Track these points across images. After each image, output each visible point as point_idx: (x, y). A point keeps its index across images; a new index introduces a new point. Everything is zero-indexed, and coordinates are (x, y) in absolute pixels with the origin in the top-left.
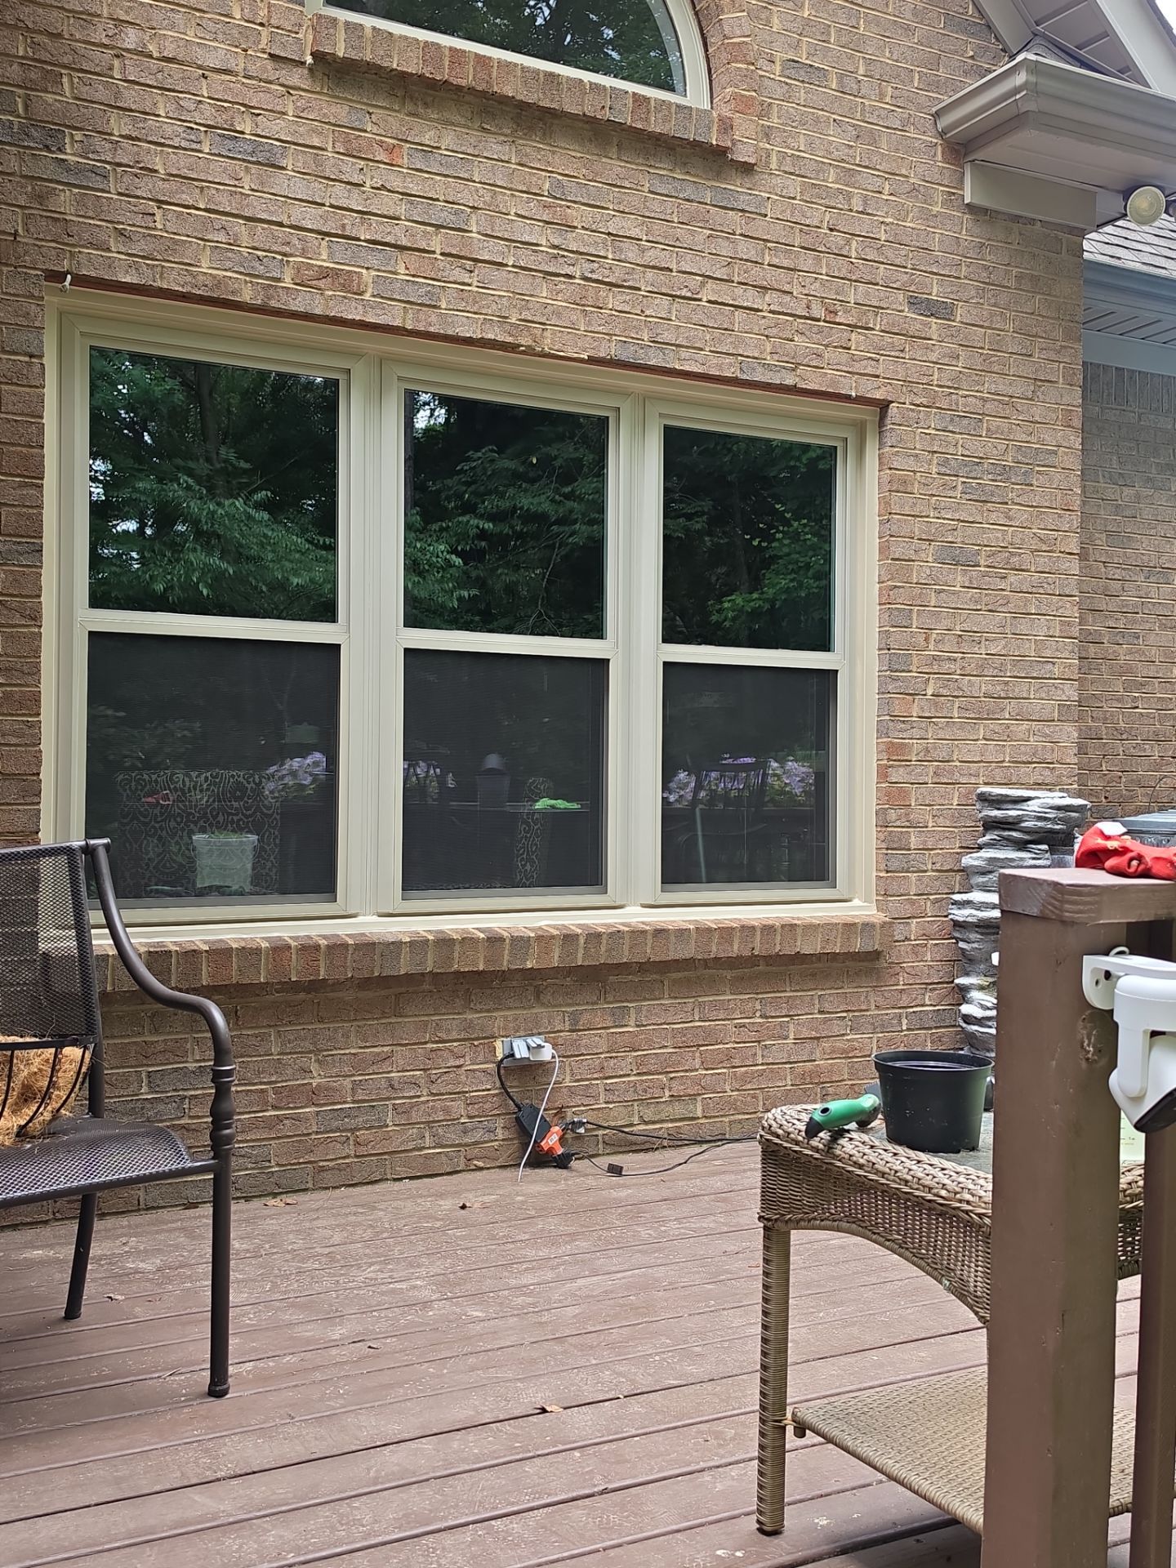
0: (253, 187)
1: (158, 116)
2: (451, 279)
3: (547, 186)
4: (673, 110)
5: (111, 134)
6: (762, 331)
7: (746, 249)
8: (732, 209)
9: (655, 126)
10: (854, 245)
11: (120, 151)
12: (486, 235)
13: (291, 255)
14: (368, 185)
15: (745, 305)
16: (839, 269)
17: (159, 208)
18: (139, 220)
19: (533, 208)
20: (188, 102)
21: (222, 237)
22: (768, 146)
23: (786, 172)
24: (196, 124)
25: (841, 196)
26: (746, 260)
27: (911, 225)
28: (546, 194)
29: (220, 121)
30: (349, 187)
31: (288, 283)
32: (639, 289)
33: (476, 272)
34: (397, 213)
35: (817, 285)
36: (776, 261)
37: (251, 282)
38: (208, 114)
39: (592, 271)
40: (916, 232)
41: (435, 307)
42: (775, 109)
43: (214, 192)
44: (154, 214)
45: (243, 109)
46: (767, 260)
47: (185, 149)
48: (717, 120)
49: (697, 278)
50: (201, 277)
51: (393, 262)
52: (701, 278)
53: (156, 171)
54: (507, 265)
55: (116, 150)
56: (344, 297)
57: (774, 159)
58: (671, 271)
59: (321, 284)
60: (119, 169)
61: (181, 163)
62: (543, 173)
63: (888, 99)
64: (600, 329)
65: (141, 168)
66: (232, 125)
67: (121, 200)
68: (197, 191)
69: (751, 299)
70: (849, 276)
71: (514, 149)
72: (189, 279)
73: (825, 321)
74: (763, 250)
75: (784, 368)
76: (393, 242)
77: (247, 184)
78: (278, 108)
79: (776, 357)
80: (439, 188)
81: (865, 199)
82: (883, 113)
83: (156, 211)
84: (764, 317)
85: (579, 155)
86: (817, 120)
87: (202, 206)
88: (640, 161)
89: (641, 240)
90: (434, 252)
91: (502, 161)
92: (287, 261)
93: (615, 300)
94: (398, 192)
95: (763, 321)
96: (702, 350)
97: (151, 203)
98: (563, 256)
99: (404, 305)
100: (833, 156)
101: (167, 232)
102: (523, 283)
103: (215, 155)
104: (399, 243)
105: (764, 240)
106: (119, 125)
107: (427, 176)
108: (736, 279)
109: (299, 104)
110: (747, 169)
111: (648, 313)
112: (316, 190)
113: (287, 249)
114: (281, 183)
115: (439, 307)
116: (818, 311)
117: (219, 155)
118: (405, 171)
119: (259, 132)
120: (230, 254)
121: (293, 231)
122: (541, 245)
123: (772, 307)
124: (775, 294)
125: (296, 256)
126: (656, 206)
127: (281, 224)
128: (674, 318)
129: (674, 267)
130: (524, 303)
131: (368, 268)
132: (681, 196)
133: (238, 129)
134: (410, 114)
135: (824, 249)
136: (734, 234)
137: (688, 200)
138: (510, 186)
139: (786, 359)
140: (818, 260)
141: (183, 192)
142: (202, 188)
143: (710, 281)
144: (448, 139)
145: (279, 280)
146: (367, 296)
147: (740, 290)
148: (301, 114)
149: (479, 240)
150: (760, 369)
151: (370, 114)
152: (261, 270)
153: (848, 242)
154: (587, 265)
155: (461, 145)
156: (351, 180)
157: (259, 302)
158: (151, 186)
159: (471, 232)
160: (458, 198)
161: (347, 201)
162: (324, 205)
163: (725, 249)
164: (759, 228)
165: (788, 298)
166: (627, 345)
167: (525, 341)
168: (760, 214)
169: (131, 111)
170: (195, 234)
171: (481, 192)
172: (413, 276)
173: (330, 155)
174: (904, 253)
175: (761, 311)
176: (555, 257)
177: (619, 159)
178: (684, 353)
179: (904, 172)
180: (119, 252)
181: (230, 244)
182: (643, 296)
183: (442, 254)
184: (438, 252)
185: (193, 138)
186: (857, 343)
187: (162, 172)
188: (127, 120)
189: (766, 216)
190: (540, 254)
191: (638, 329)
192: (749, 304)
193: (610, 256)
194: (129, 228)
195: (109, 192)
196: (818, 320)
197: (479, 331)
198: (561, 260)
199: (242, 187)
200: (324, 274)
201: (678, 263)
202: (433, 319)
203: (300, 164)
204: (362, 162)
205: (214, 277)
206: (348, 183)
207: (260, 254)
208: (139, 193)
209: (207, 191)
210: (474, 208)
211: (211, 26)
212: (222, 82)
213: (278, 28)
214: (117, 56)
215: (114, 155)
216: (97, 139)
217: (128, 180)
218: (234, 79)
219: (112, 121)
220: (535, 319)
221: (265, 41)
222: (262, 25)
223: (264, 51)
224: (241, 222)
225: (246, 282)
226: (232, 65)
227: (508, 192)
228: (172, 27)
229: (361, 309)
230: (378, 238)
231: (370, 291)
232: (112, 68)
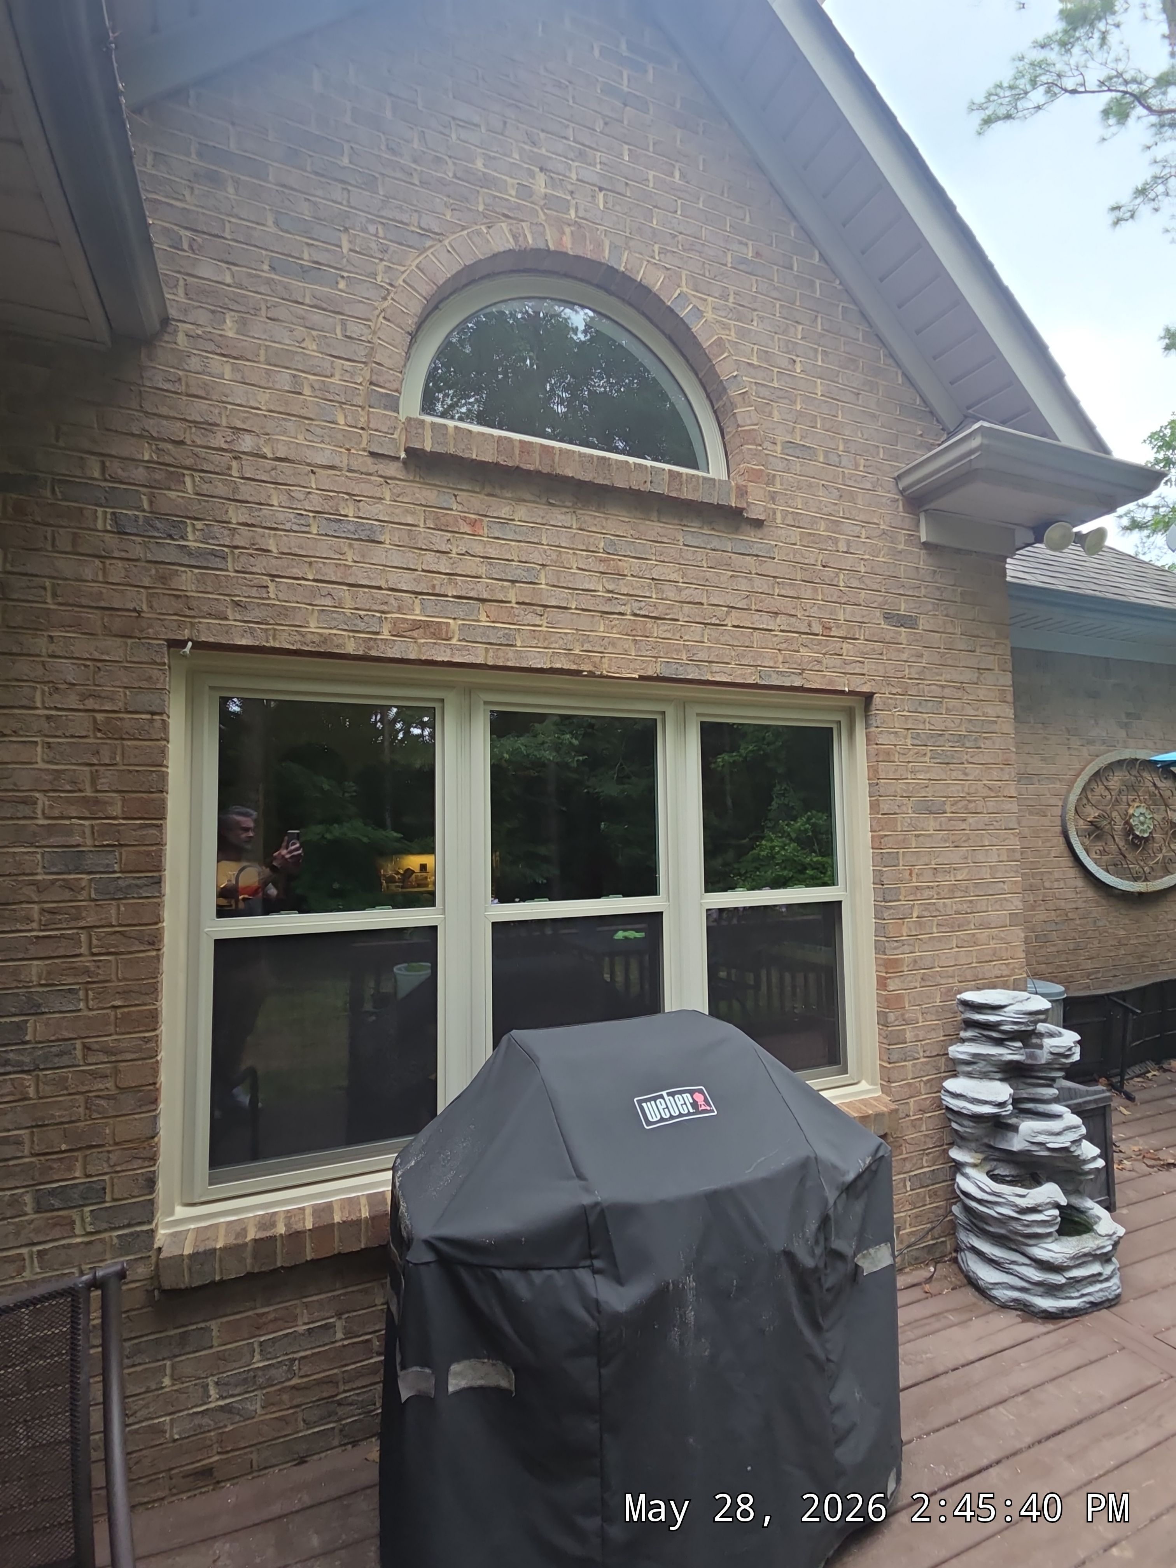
0: (355, 559)
1: (272, 506)
2: (525, 622)
3: (602, 545)
4: (701, 481)
5: (229, 523)
6: (776, 646)
7: (761, 585)
8: (748, 555)
9: (687, 494)
10: (842, 576)
11: (237, 536)
12: (554, 586)
13: (388, 613)
14: (454, 552)
15: (761, 627)
16: (832, 596)
17: (272, 581)
18: (254, 592)
19: (592, 564)
20: (298, 493)
21: (328, 601)
22: (773, 506)
23: (788, 525)
24: (306, 510)
25: (830, 542)
26: (761, 593)
27: (883, 560)
28: (601, 551)
29: (327, 508)
30: (438, 554)
31: (386, 635)
32: (677, 620)
33: (546, 615)
34: (479, 573)
35: (815, 608)
36: (783, 592)
37: (354, 637)
38: (316, 502)
39: (640, 609)
40: (886, 565)
41: (511, 645)
42: (778, 478)
43: (321, 565)
44: (267, 587)
45: (346, 497)
46: (777, 591)
47: (296, 532)
48: (734, 489)
49: (723, 608)
50: (309, 636)
51: (476, 612)
52: (726, 609)
53: (269, 551)
54: (570, 608)
55: (233, 535)
56: (435, 643)
57: (779, 515)
58: (702, 604)
59: (415, 634)
60: (237, 551)
61: (292, 542)
62: (599, 535)
63: (861, 468)
64: (648, 653)
65: (257, 549)
66: (338, 510)
67: (237, 577)
68: (307, 565)
69: (765, 622)
70: (838, 600)
71: (575, 518)
72: (298, 638)
73: (822, 635)
74: (773, 584)
75: (793, 673)
76: (476, 596)
77: (350, 556)
78: (378, 495)
79: (787, 665)
80: (514, 551)
81: (848, 542)
82: (859, 479)
83: (270, 584)
84: (776, 635)
85: (627, 520)
86: (810, 486)
87: (311, 578)
88: (676, 522)
89: (678, 582)
90: (510, 602)
91: (565, 527)
92: (386, 618)
93: (659, 630)
94: (480, 557)
95: (775, 639)
96: (729, 664)
97: (265, 577)
98: (617, 598)
99: (485, 646)
100: (823, 512)
101: (279, 600)
102: (584, 621)
103: (322, 535)
104: (481, 597)
105: (774, 577)
106: (237, 515)
107: (503, 542)
108: (753, 607)
109: (395, 491)
110: (758, 524)
111: (685, 638)
112: (410, 559)
113: (385, 608)
114: (378, 554)
115: (515, 646)
116: (817, 628)
117: (326, 535)
118: (485, 539)
119: (361, 515)
120: (334, 615)
121: (390, 593)
122: (598, 591)
123: (782, 628)
124: (784, 617)
125: (393, 613)
126: (689, 553)
127: (380, 588)
128: (706, 641)
129: (704, 601)
130: (585, 637)
131: (454, 619)
132: (709, 547)
133: (342, 513)
134: (489, 495)
135: (820, 581)
136: (750, 573)
137: (714, 550)
138: (572, 546)
139: (795, 666)
140: (815, 590)
141: (293, 567)
142: (310, 563)
143: (733, 610)
144: (521, 512)
145: (378, 633)
146: (454, 641)
147: (756, 616)
148: (398, 499)
149: (548, 590)
150: (774, 675)
151: (455, 496)
152: (362, 626)
153: (837, 575)
154: (636, 604)
155: (532, 517)
156: (440, 549)
157: (361, 653)
158: (265, 564)
159: (541, 584)
160: (531, 558)
161: (436, 566)
162: (416, 570)
163: (744, 585)
164: (769, 568)
165: (793, 620)
166: (670, 665)
167: (586, 667)
168: (770, 558)
169: (248, 502)
170: (305, 601)
171: (548, 553)
172: (493, 622)
173: (422, 530)
174: (878, 581)
175: (774, 631)
176: (610, 599)
177: (659, 521)
178: (715, 667)
179: (876, 521)
180: (235, 620)
181: (335, 607)
182: (682, 625)
183: (517, 603)
184: (514, 601)
185: (303, 522)
186: (848, 650)
187: (275, 550)
188: (243, 510)
189: (774, 558)
190: (598, 598)
191: (678, 651)
192: (765, 627)
193: (654, 596)
194: (244, 599)
195: (227, 570)
196: (817, 635)
197: (548, 662)
198: (615, 602)
199: (346, 560)
200: (417, 625)
201: (708, 598)
202: (511, 655)
203: (396, 539)
204: (449, 535)
205: (321, 635)
206: (438, 551)
207: (362, 613)
208: (254, 570)
209: (315, 565)
210: (543, 565)
211: (318, 431)
212: (329, 476)
213: (376, 430)
214: (235, 458)
215: (232, 540)
216: (216, 529)
217: (243, 559)
218: (338, 473)
219: (230, 512)
220: (595, 649)
221: (365, 442)
222: (362, 429)
223: (364, 450)
224: (345, 588)
225: (349, 637)
226: (336, 462)
227: (571, 551)
228: (284, 433)
229: (449, 651)
230: (463, 594)
231: (456, 637)
232: (230, 468)
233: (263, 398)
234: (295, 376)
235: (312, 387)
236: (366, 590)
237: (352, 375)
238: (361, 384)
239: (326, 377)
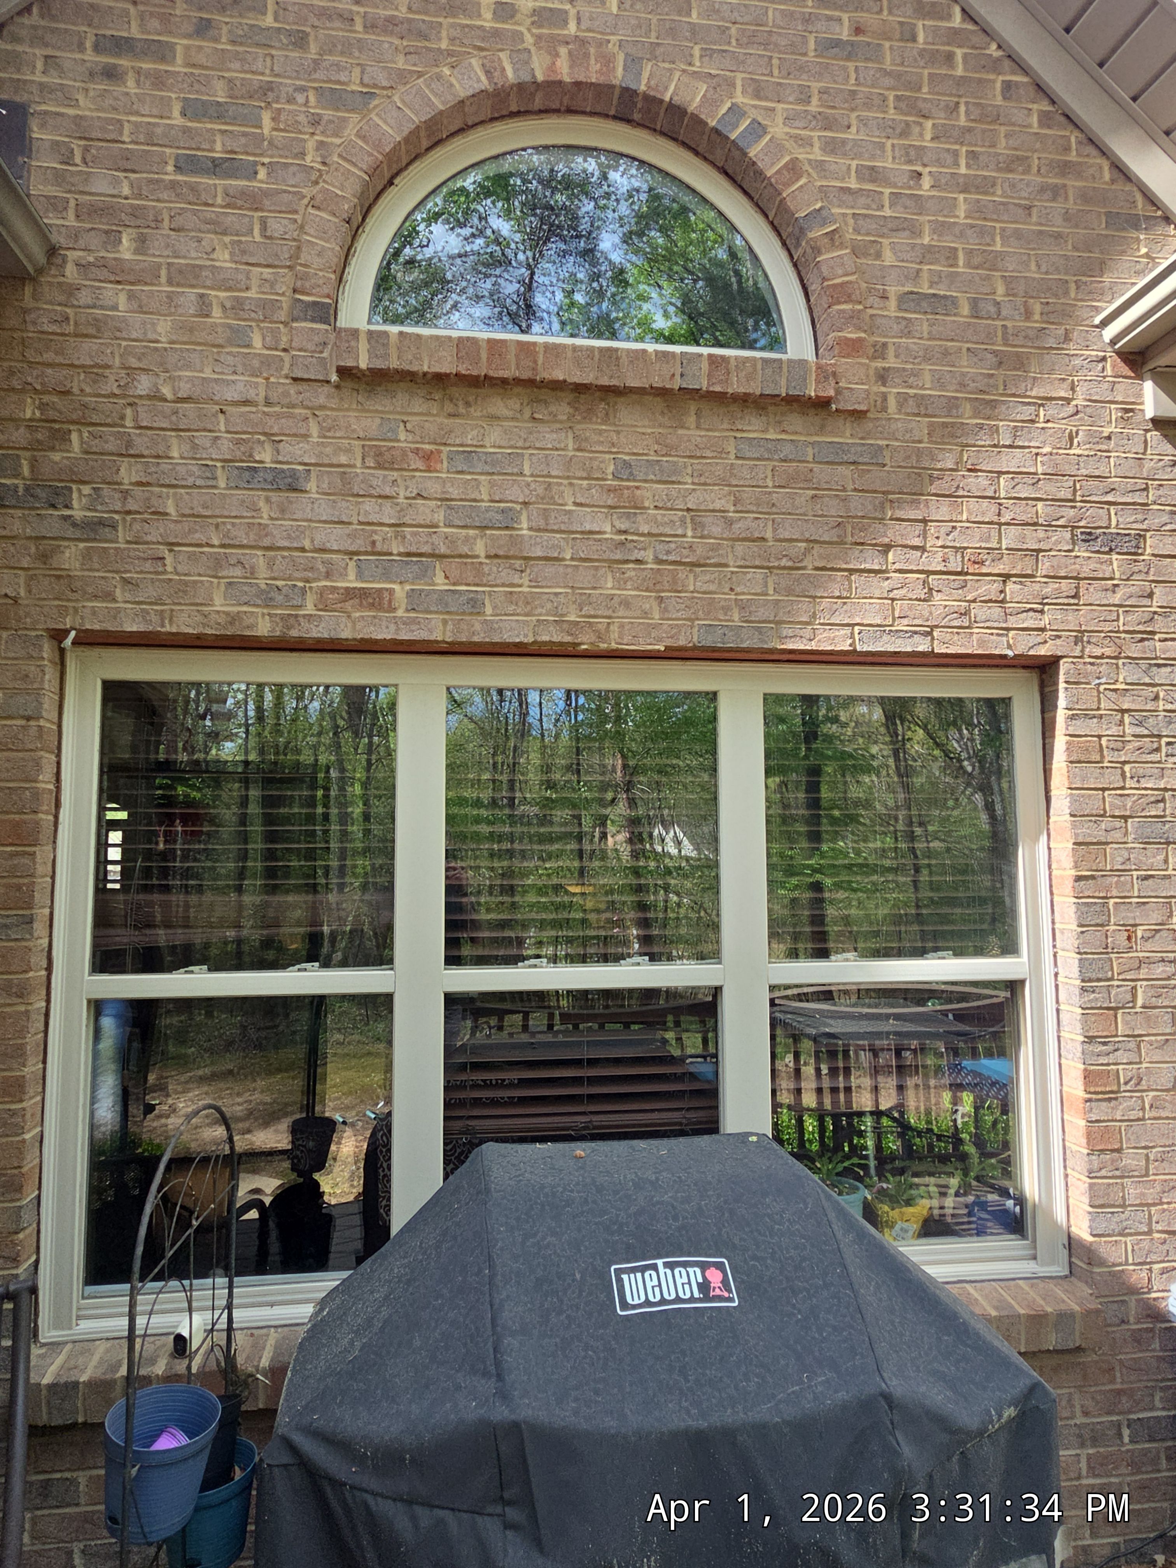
0: (272, 515)
1: (172, 458)
2: (498, 582)
3: (611, 468)
4: (760, 368)
5: (121, 483)
6: (887, 595)
7: (862, 505)
8: (841, 463)
9: (740, 386)
11: (130, 500)
12: (540, 530)
13: (313, 580)
14: (402, 494)
15: (862, 566)
16: (984, 514)
17: (170, 550)
18: (148, 566)
19: (597, 496)
20: (203, 440)
21: (238, 572)
22: (883, 389)
23: (908, 415)
24: (212, 460)
25: (981, 432)
26: (863, 517)
28: (611, 477)
29: (237, 455)
30: (379, 500)
31: (310, 609)
32: (726, 565)
33: (528, 571)
34: (435, 521)
35: (955, 534)
36: (899, 514)
37: (269, 614)
38: (224, 448)
39: (668, 552)
41: (479, 614)
42: (891, 347)
43: (229, 526)
44: (164, 558)
45: (262, 438)
46: (888, 514)
47: (199, 487)
48: (814, 370)
49: (800, 544)
50: (214, 616)
51: (431, 572)
52: (804, 545)
53: (167, 514)
54: (563, 559)
55: (125, 498)
56: (374, 617)
57: (891, 402)
58: (766, 540)
59: (348, 605)
60: (128, 518)
61: (194, 501)
62: (607, 456)
64: (679, 615)
65: (152, 513)
66: (251, 456)
67: (129, 549)
68: (212, 528)
69: (869, 560)
70: (996, 519)
71: (570, 435)
72: (199, 618)
73: (967, 574)
74: (882, 504)
75: (917, 632)
76: (431, 552)
77: (266, 511)
78: (303, 431)
79: (906, 621)
80: (482, 488)
81: (1013, 431)
83: (167, 554)
85: (649, 431)
86: (946, 353)
87: (217, 543)
88: (722, 428)
89: (728, 511)
90: (477, 556)
91: (558, 449)
92: (310, 587)
93: (696, 581)
94: (436, 499)
95: (885, 583)
96: (806, 623)
97: (161, 547)
98: (632, 541)
99: (442, 617)
100: (968, 389)
101: (177, 574)
102: (583, 576)
103: (231, 488)
104: (437, 552)
105: (883, 492)
106: (128, 473)
107: (469, 477)
108: (849, 539)
109: (324, 424)
110: (858, 417)
111: (738, 590)
112: (345, 510)
113: (309, 575)
114: (302, 507)
115: (484, 614)
116: (957, 563)
117: (237, 488)
118: (444, 475)
119: (280, 458)
120: (245, 588)
121: (316, 555)
122: (605, 533)
123: (898, 567)
124: (900, 551)
125: (320, 580)
126: (744, 469)
127: (303, 550)
128: (771, 592)
129: (769, 535)
130: (584, 597)
131: (401, 583)
132: (773, 459)
133: (257, 459)
134: (450, 416)
135: (962, 493)
136: (843, 489)
137: (784, 461)
138: (567, 474)
139: (921, 622)
140: (955, 506)
141: (195, 531)
142: (217, 526)
143: (817, 546)
144: (495, 435)
146: (400, 613)
147: (851, 553)
148: (327, 434)
149: (531, 536)
150: (882, 638)
151: (405, 422)
152: (279, 599)
153: (993, 482)
154: (660, 547)
155: (509, 439)
156: (382, 493)
157: (277, 634)
158: (161, 530)
159: (521, 529)
160: (507, 495)
161: (377, 516)
162: (350, 523)
163: (835, 508)
164: (876, 480)
165: (917, 554)
166: (713, 629)
167: (587, 638)
168: (877, 464)
169: (143, 456)
170: (208, 572)
171: (533, 486)
172: (454, 584)
173: (358, 471)
175: (880, 572)
176: (622, 544)
177: (696, 430)
178: (786, 630)
180: (125, 602)
181: (246, 577)
182: (733, 573)
183: (488, 557)
184: (483, 554)
185: (207, 474)
186: (1012, 594)
187: (173, 513)
188: (138, 466)
189: (883, 465)
190: (604, 543)
191: (726, 609)
192: (867, 566)
193: (690, 534)
194: (136, 575)
195: (117, 542)
196: (959, 574)
197: (531, 634)
198: (631, 545)
199: (260, 518)
200: (350, 594)
201: (775, 530)
202: (478, 627)
203: (325, 486)
204: (395, 474)
205: (227, 614)
206: (380, 497)
207: (280, 583)
208: (149, 538)
209: (221, 527)
210: (525, 503)
211: (230, 360)
212: (242, 415)
213: (300, 350)
214: (130, 404)
215: (124, 504)
216: (106, 491)
217: (137, 526)
218: (254, 409)
219: (122, 470)
220: (600, 613)
221: (287, 365)
222: (285, 350)
223: (287, 377)
224: (259, 553)
225: (263, 615)
226: (251, 394)
227: (565, 482)
228: (188, 366)
229: (393, 627)
230: (413, 549)
231: (403, 606)
232: (123, 418)
233: (163, 328)
234: (202, 296)
235: (223, 306)
236: (286, 554)
237: (272, 285)
238: (283, 294)
239: (240, 290)
